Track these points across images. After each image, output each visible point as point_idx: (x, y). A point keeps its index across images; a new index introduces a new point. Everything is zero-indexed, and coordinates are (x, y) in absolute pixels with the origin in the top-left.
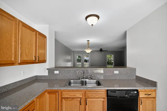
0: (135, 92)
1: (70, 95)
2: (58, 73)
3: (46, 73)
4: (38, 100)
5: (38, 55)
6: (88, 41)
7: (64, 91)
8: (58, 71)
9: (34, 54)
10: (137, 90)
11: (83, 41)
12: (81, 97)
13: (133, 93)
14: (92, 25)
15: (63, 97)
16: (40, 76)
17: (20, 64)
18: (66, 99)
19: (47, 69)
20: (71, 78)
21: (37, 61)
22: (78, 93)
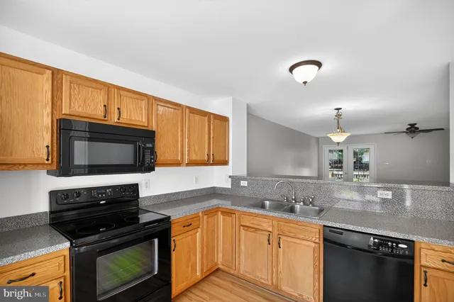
0: (400, 245)
1: (252, 222)
2: (246, 185)
3: (228, 185)
4: (205, 217)
5: (213, 152)
6: (338, 109)
7: (244, 213)
8: (246, 182)
9: (206, 150)
10: (411, 243)
11: (324, 110)
12: (271, 230)
13: (392, 245)
14: (305, 83)
15: (242, 224)
16: (220, 188)
17: (188, 165)
18: (246, 228)
19: (230, 177)
20: (268, 197)
21: (211, 162)
22: (266, 222)
